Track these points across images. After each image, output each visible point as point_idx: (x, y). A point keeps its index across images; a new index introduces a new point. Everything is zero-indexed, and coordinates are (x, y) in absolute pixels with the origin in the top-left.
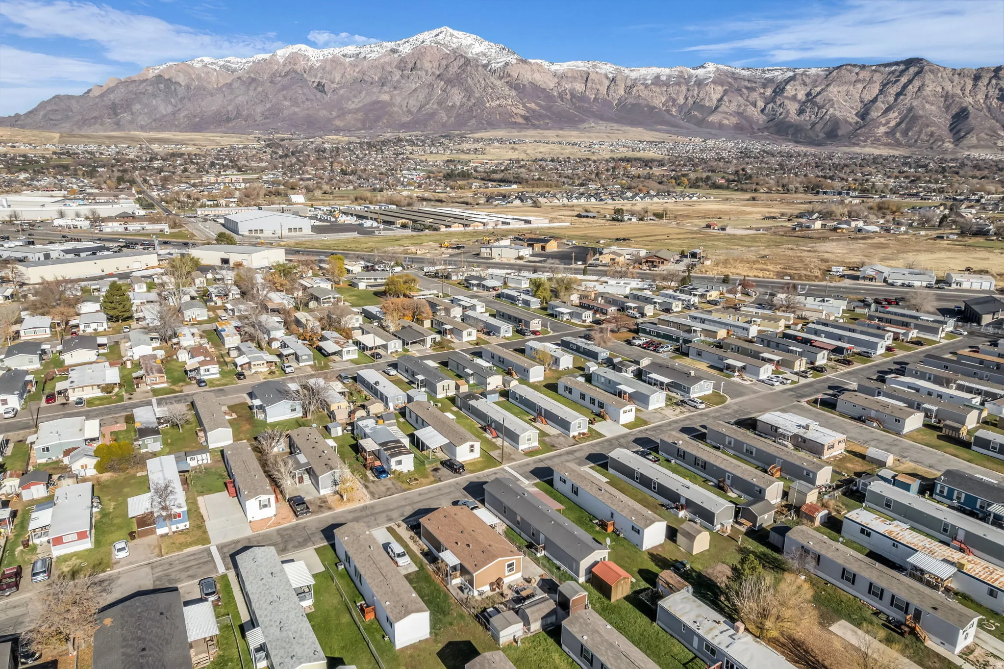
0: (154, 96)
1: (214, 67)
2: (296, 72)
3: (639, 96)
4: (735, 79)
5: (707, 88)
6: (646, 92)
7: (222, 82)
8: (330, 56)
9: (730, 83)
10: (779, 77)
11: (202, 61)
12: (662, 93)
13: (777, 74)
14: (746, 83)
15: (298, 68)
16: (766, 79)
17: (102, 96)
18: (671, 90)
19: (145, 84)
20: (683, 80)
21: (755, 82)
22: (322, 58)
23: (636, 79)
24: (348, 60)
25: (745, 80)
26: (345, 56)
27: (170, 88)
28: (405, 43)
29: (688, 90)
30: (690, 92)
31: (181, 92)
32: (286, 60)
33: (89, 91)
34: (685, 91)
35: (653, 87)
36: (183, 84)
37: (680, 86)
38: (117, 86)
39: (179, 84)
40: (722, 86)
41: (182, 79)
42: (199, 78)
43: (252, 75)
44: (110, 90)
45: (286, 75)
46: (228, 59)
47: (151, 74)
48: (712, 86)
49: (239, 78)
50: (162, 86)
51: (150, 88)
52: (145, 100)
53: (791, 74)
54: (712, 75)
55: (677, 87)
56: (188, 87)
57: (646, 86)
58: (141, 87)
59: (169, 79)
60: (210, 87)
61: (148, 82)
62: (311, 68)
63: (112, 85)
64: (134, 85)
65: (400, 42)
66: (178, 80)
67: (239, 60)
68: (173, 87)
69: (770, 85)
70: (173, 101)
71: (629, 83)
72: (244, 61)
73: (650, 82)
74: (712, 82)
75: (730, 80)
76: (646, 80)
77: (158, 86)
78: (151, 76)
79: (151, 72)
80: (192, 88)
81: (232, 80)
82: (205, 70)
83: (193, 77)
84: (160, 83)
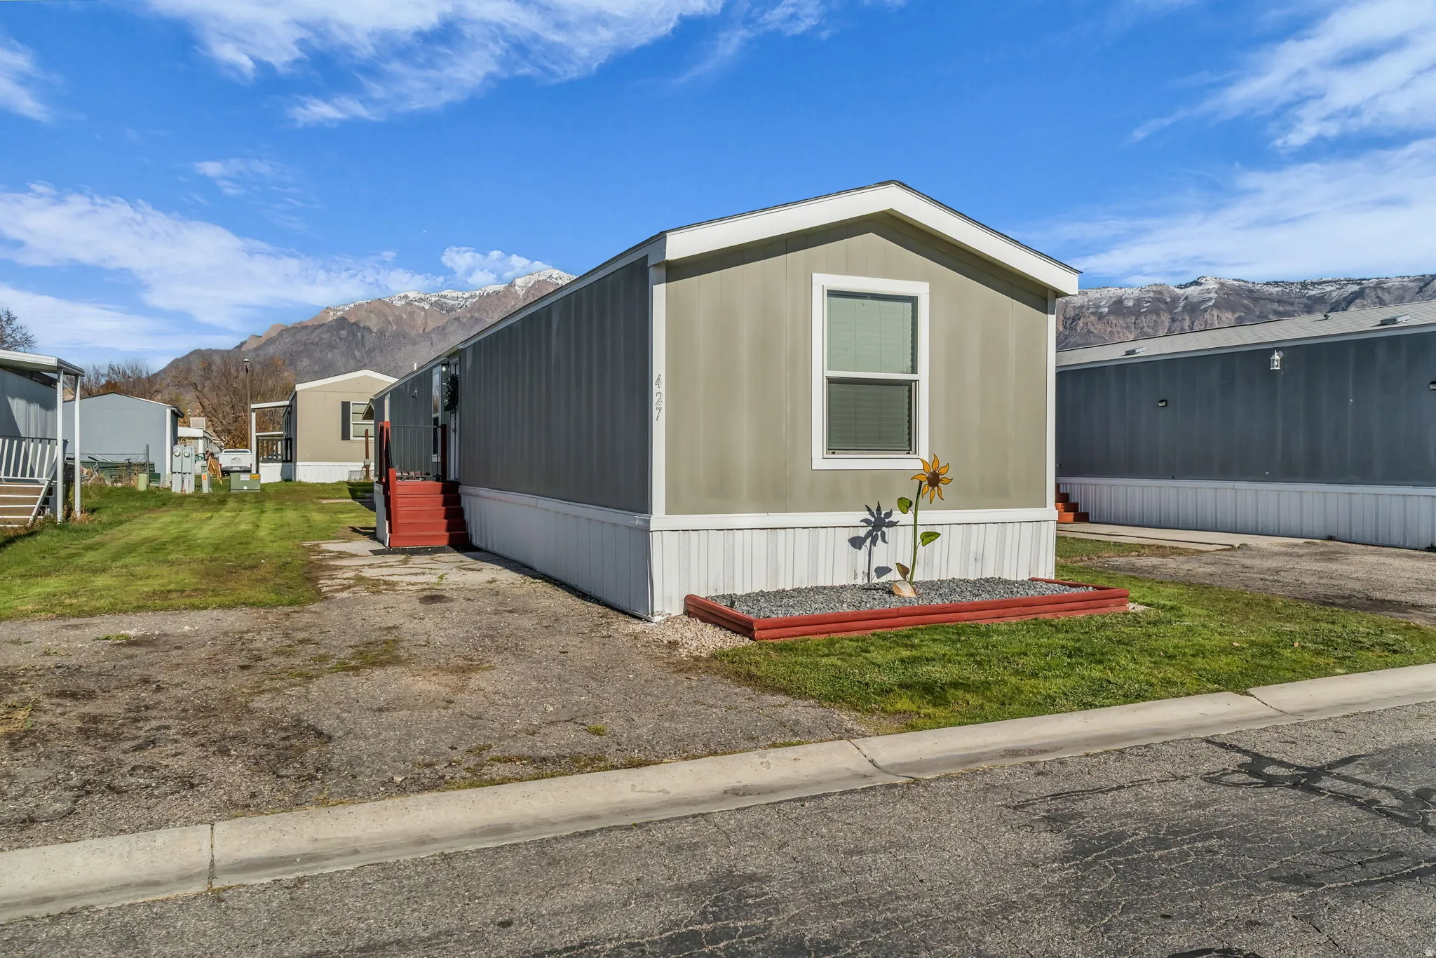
0: (331, 347)
1: (422, 304)
3: (1089, 332)
4: (1255, 300)
5: (1207, 316)
6: (1100, 326)
7: (431, 325)
9: (1246, 307)
10: (1334, 294)
11: (406, 297)
12: (1128, 327)
13: (1329, 289)
14: (1275, 306)
16: (1310, 298)
17: (258, 348)
18: (1143, 321)
19: (320, 331)
20: (1162, 306)
21: (1292, 304)
23: (1082, 307)
25: (1272, 301)
27: (354, 335)
29: (1173, 320)
30: (1177, 324)
31: (370, 340)
32: (528, 291)
33: (243, 344)
34: (1167, 324)
35: (1111, 318)
36: (375, 330)
37: (1158, 315)
38: (280, 335)
39: (368, 330)
40: (1234, 312)
41: (373, 323)
42: (398, 320)
43: (476, 315)
44: (271, 341)
46: (444, 293)
47: (331, 317)
48: (1215, 313)
49: (457, 319)
50: (344, 333)
51: (326, 336)
52: (317, 354)
53: (1356, 288)
54: (1213, 295)
55: (1154, 317)
56: (381, 333)
57: (1101, 317)
58: (315, 334)
59: (355, 324)
60: (413, 333)
61: (324, 328)
63: (274, 334)
64: (305, 332)
66: (367, 324)
67: (460, 294)
68: (359, 334)
69: (1317, 306)
70: (357, 354)
71: (1070, 313)
72: (467, 295)
73: (1106, 310)
74: (1214, 306)
75: (1246, 302)
76: (1099, 307)
77: (338, 333)
78: (330, 319)
79: (331, 313)
80: (387, 335)
81: (447, 323)
82: (409, 309)
83: (391, 319)
84: (342, 329)
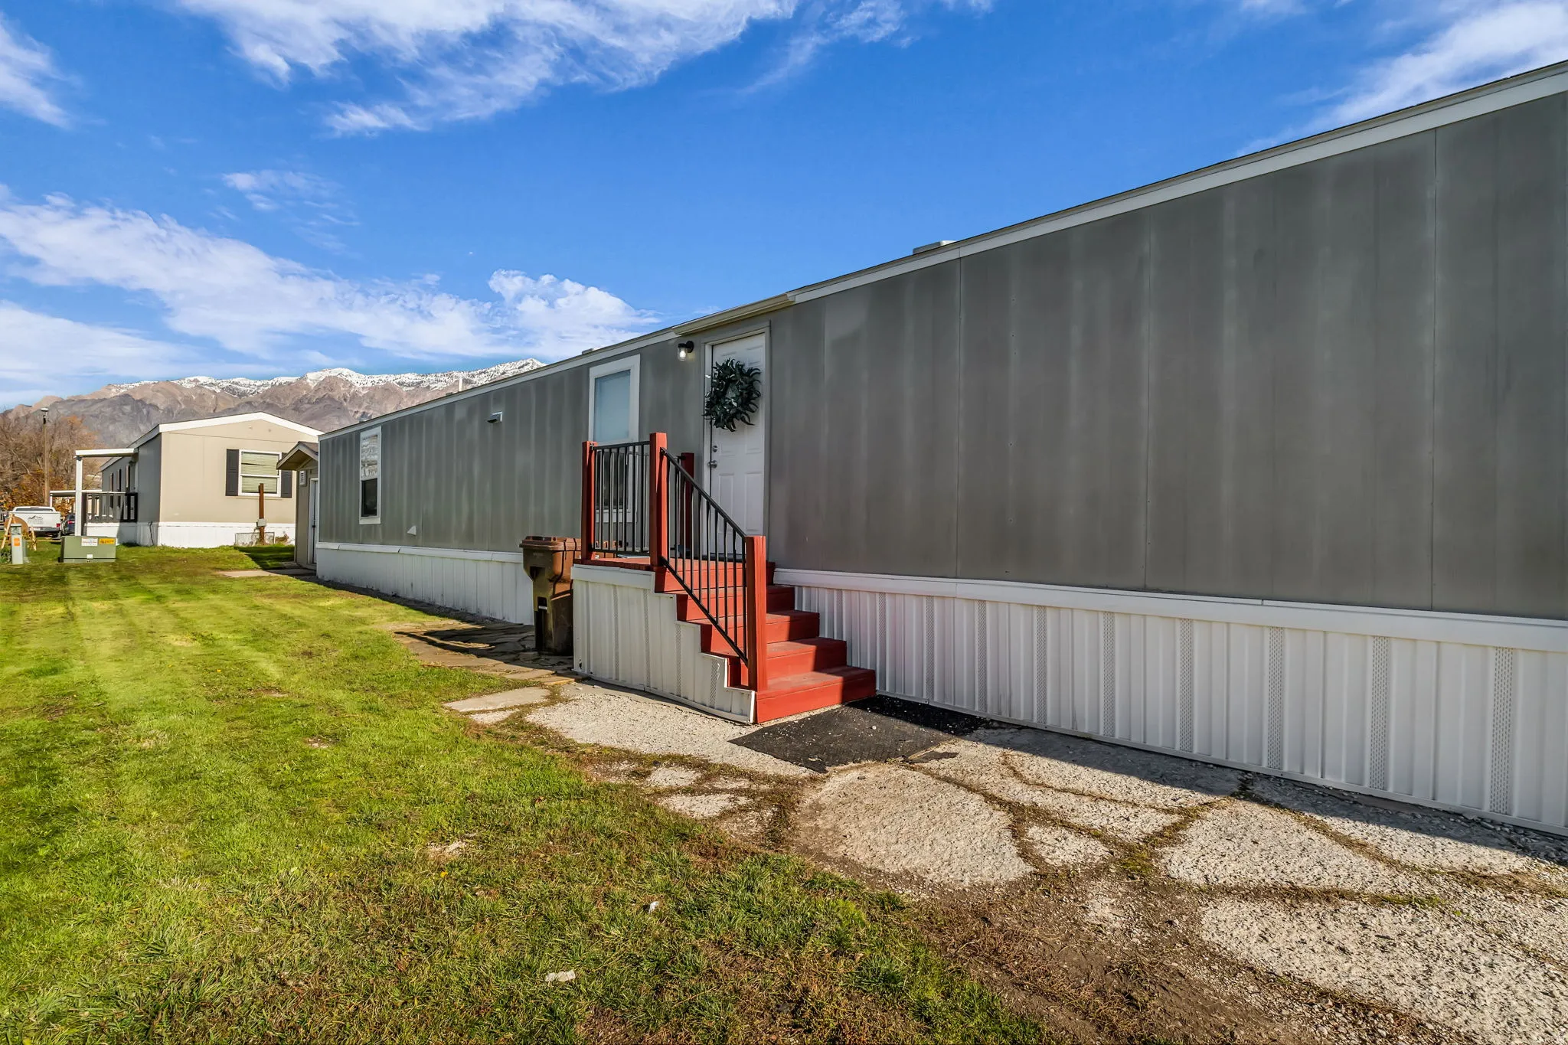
0: (114, 418)
2: (331, 399)
7: (222, 406)
8: (381, 384)
15: (336, 395)
19: (99, 405)
22: (370, 385)
24: (405, 389)
26: (401, 384)
28: (481, 373)
36: (162, 408)
39: (156, 408)
41: (162, 400)
42: (187, 403)
43: (268, 400)
45: (317, 402)
47: (113, 393)
50: (127, 408)
51: (107, 409)
58: (95, 407)
59: (140, 400)
61: (104, 404)
62: (355, 396)
64: (82, 405)
65: (475, 373)
66: (154, 402)
67: (252, 382)
72: (259, 383)
77: (120, 409)
78: (113, 395)
79: (114, 390)
81: (239, 406)
83: (179, 399)
84: (126, 405)
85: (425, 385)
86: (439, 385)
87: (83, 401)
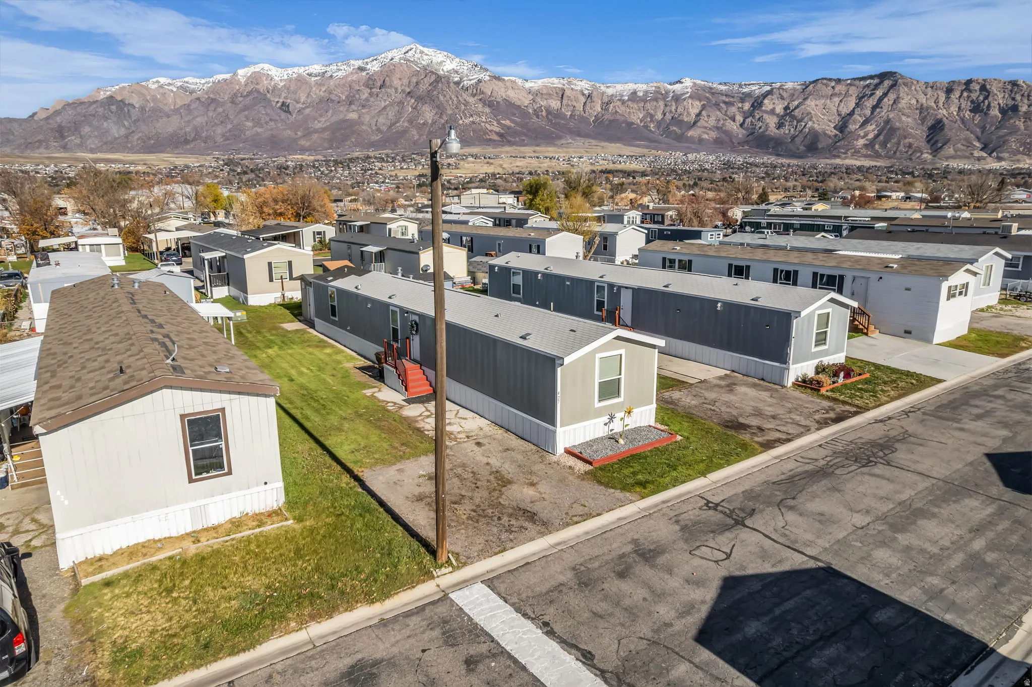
0: (106, 118)
1: (170, 88)
2: (258, 91)
3: (616, 112)
4: (713, 94)
5: (685, 103)
6: (623, 108)
7: (179, 103)
8: (295, 76)
9: (707, 98)
10: (757, 92)
11: (158, 82)
12: (639, 109)
13: (754, 88)
14: (724, 98)
15: (261, 88)
16: (743, 93)
17: (47, 118)
18: (648, 105)
19: (94, 106)
20: (660, 96)
21: (733, 97)
22: (286, 77)
23: (612, 95)
24: (313, 79)
25: (722, 95)
26: (310, 75)
27: (122, 109)
28: (373, 61)
29: (666, 105)
30: (668, 108)
31: (135, 114)
32: (248, 78)
33: (34, 114)
34: (662, 107)
35: (630, 103)
36: (137, 106)
37: (657, 101)
38: (64, 108)
39: (133, 106)
40: (700, 101)
41: (136, 101)
42: (154, 99)
43: (211, 96)
44: (57, 113)
45: (247, 96)
46: (186, 79)
47: (102, 95)
48: (690, 101)
49: (198, 99)
50: (113, 108)
51: (101, 110)
52: (95, 123)
53: (768, 88)
54: (689, 90)
55: (655, 103)
56: (143, 108)
57: (623, 102)
58: (91, 108)
59: (121, 101)
60: (166, 109)
61: (98, 104)
62: (275, 87)
63: (59, 107)
64: (83, 106)
65: (368, 60)
66: (131, 102)
67: (198, 80)
68: (126, 109)
69: (747, 99)
70: (126, 123)
71: (606, 100)
72: (203, 81)
73: (626, 98)
74: (689, 97)
75: (707, 95)
76: (623, 96)
77: (109, 108)
78: (102, 97)
79: (102, 93)
80: (147, 110)
81: (191, 101)
82: (161, 91)
83: (148, 98)
84: (112, 105)
85: (329, 74)
86: (340, 74)
87: (82, 103)
